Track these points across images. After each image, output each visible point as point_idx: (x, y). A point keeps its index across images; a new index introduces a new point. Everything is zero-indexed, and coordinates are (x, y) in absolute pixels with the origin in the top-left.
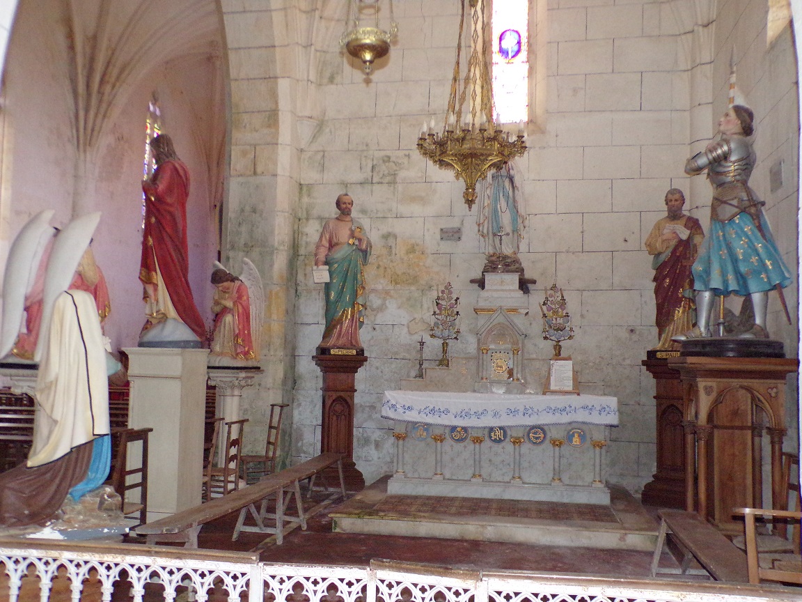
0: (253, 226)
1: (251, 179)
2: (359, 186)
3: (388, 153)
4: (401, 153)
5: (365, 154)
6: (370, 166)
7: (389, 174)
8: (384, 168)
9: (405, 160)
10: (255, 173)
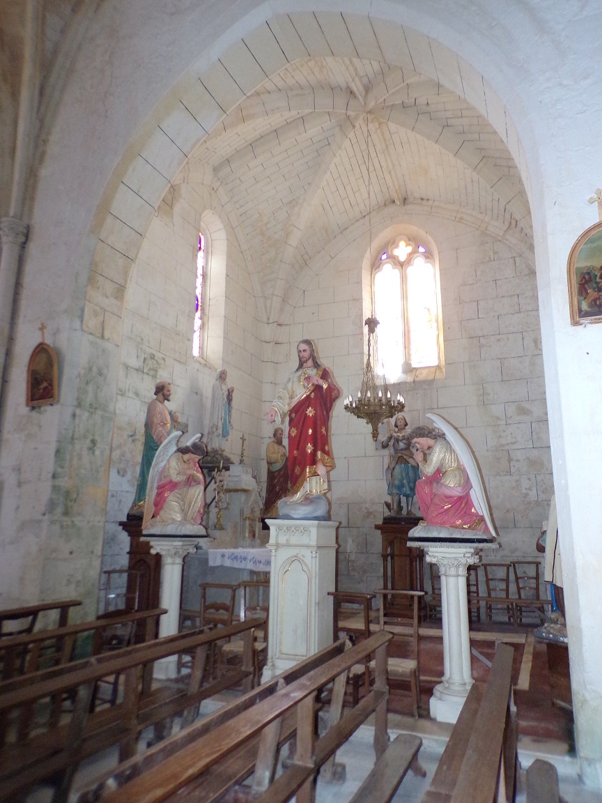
0: (98, 388)
1: (99, 341)
2: (135, 371)
3: (154, 353)
4: (161, 355)
5: (140, 346)
6: (143, 358)
7: (153, 370)
8: (150, 362)
9: (162, 362)
10: (103, 337)
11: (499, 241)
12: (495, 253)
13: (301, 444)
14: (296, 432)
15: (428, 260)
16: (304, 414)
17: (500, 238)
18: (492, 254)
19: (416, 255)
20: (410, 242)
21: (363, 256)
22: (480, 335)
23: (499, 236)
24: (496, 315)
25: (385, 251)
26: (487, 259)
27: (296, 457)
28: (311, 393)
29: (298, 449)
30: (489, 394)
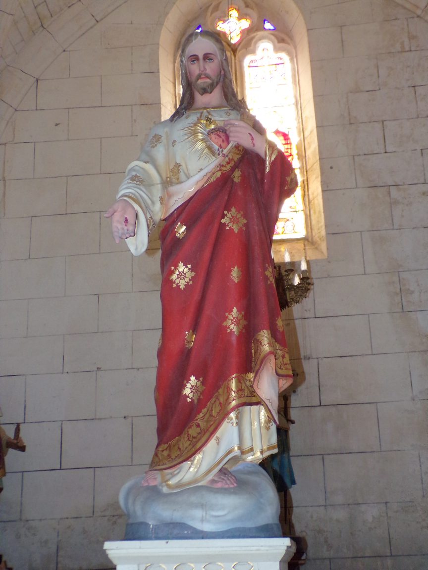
11: (418, 16)
12: (412, 37)
13: (208, 311)
14: (190, 275)
15: (282, 45)
16: (216, 226)
17: (419, 12)
18: (406, 40)
19: (260, 33)
20: (249, 11)
21: (160, 24)
22: (390, 182)
23: (417, 7)
24: (419, 148)
25: (200, 22)
26: (398, 47)
27: (190, 351)
28: (233, 170)
29: (195, 328)
30: (413, 292)
